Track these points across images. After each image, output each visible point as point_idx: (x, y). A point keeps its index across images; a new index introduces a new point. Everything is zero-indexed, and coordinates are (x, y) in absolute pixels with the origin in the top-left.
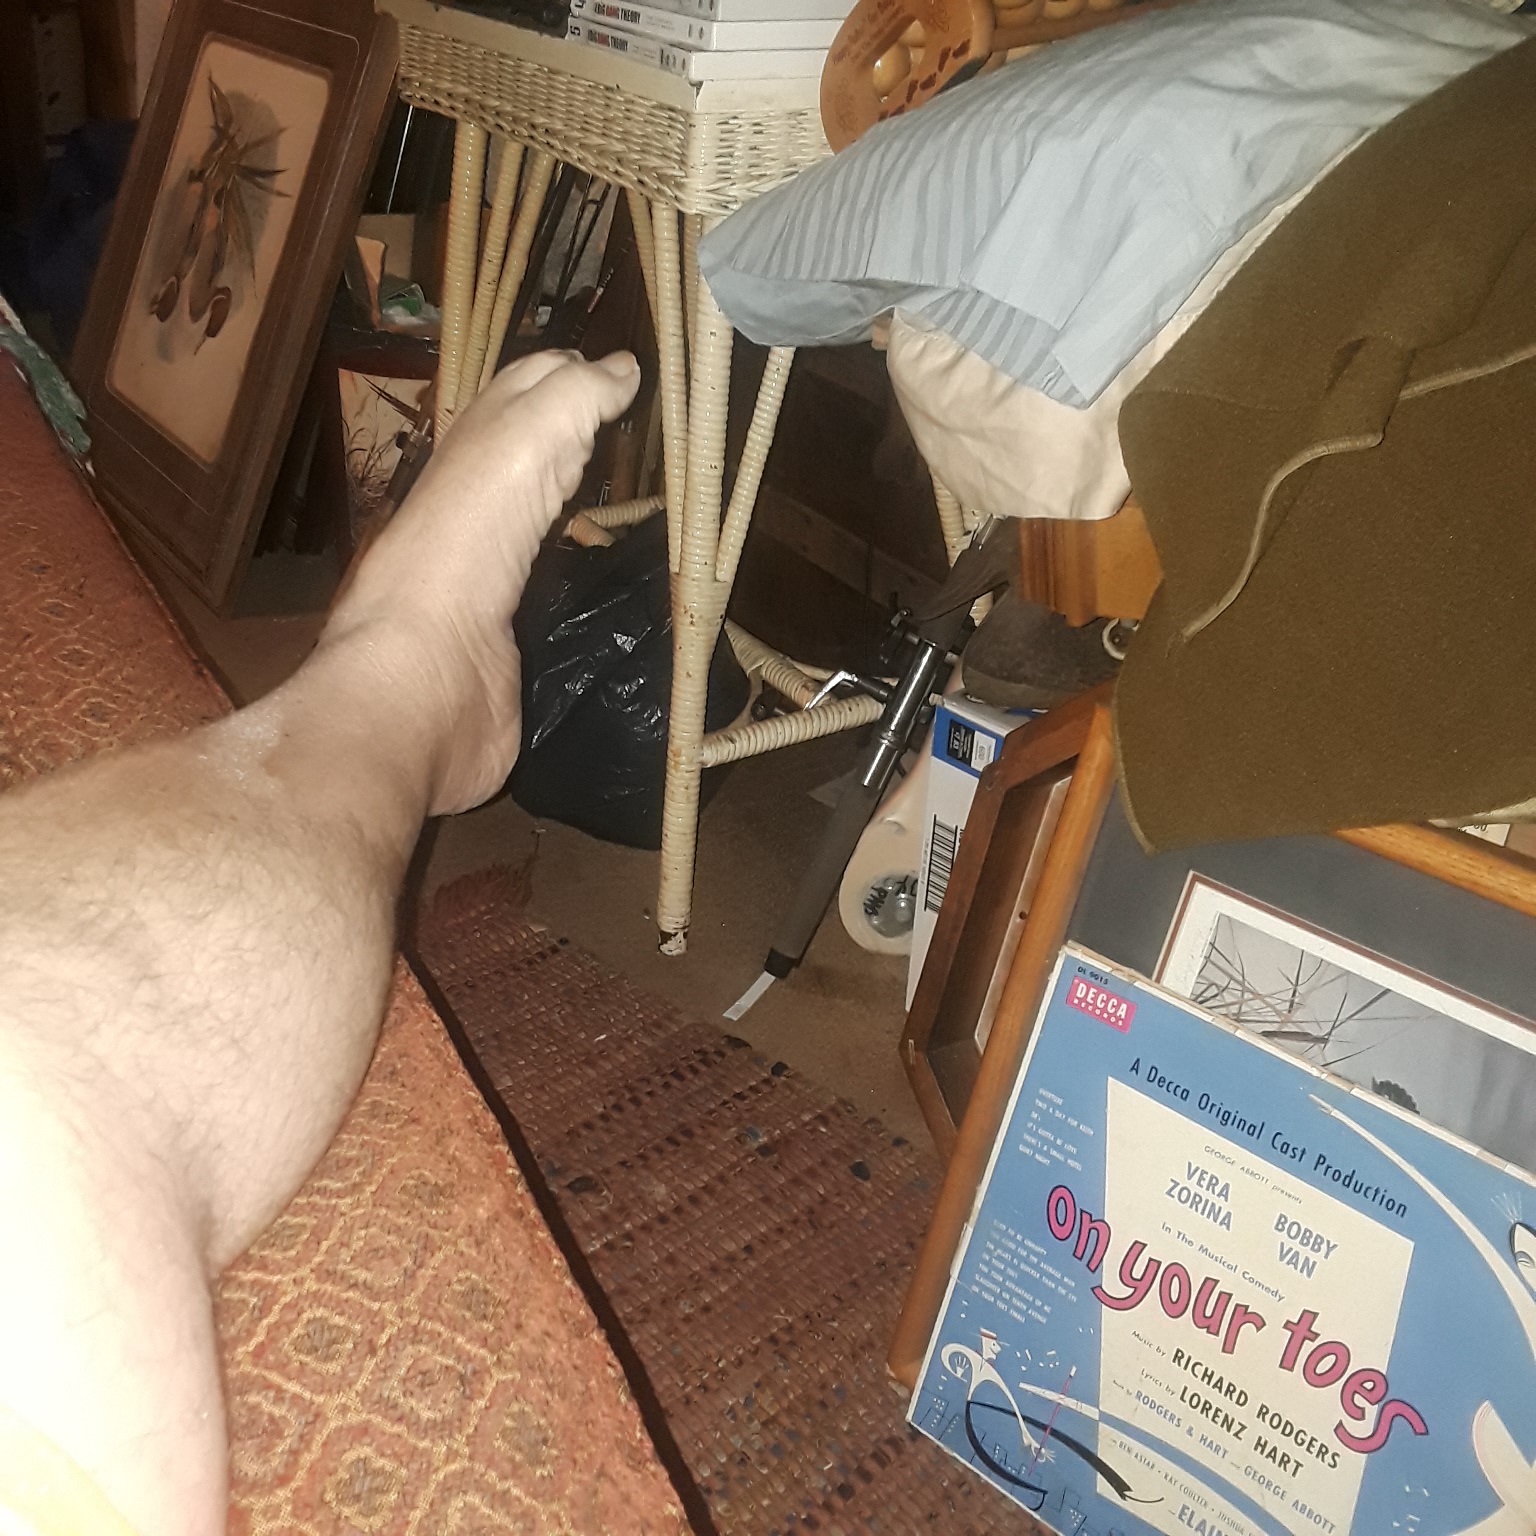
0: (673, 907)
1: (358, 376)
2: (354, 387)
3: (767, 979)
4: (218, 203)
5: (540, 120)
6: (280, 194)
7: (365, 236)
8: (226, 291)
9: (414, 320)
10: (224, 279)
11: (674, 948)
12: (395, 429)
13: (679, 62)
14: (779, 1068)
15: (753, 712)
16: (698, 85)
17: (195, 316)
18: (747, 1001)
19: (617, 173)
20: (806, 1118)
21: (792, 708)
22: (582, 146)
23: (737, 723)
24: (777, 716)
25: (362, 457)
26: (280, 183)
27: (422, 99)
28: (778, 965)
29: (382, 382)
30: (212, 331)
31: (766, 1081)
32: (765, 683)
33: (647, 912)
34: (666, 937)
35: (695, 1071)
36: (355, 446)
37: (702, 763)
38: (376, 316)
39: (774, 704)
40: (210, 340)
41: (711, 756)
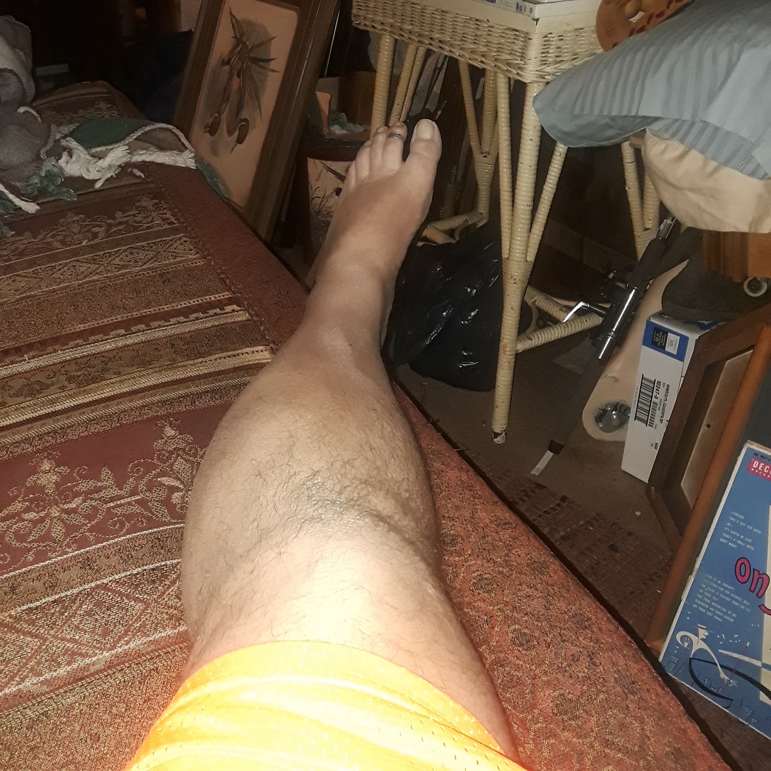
0: (499, 421)
1: (317, 161)
2: (314, 166)
3: (549, 455)
4: (238, 75)
5: (436, 36)
6: (273, 71)
7: (321, 91)
8: (246, 120)
9: (345, 132)
10: (245, 114)
11: (499, 440)
12: (335, 186)
13: (528, 10)
14: (564, 499)
15: (537, 324)
16: (537, 20)
17: (230, 133)
18: (541, 465)
19: (482, 62)
20: (582, 523)
21: (556, 322)
22: (462, 49)
23: (528, 331)
24: (550, 326)
25: (318, 201)
26: (273, 65)
27: (365, 25)
28: (555, 448)
29: (329, 163)
30: (240, 140)
31: (559, 505)
32: (539, 309)
33: (484, 423)
34: (497, 435)
35: (523, 500)
36: (315, 196)
37: (517, 350)
38: (325, 131)
39: (547, 321)
40: (239, 145)
41: (521, 347)
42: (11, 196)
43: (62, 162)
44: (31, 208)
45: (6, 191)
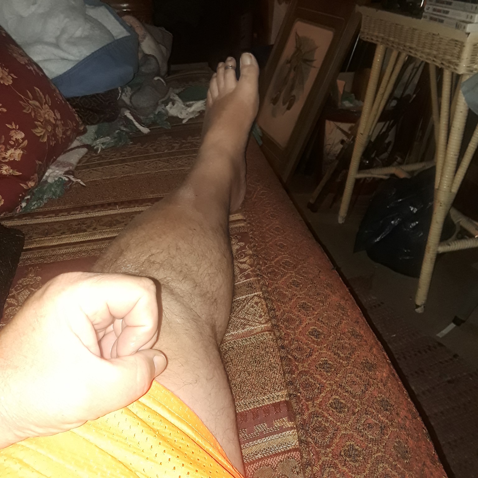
0: (421, 297)
1: (332, 122)
2: (329, 125)
3: (452, 326)
4: (294, 70)
5: (408, 44)
6: (314, 67)
7: (340, 79)
8: (294, 96)
9: (352, 105)
10: (294, 93)
11: (419, 310)
12: (341, 138)
13: (463, 27)
14: (455, 356)
15: (457, 236)
16: (468, 34)
17: (284, 103)
18: (445, 331)
19: (434, 61)
20: (465, 374)
21: (471, 236)
22: (422, 52)
23: (450, 240)
24: (466, 238)
25: (329, 147)
26: (314, 64)
27: (367, 38)
28: (457, 321)
29: (339, 124)
30: (289, 108)
31: (451, 359)
32: (461, 227)
33: (411, 298)
34: (418, 306)
35: (426, 352)
36: (327, 143)
37: (438, 251)
38: (339, 104)
39: (465, 234)
40: (288, 111)
41: (441, 249)
42: (136, 123)
43: (168, 107)
44: (145, 130)
45: (134, 120)
